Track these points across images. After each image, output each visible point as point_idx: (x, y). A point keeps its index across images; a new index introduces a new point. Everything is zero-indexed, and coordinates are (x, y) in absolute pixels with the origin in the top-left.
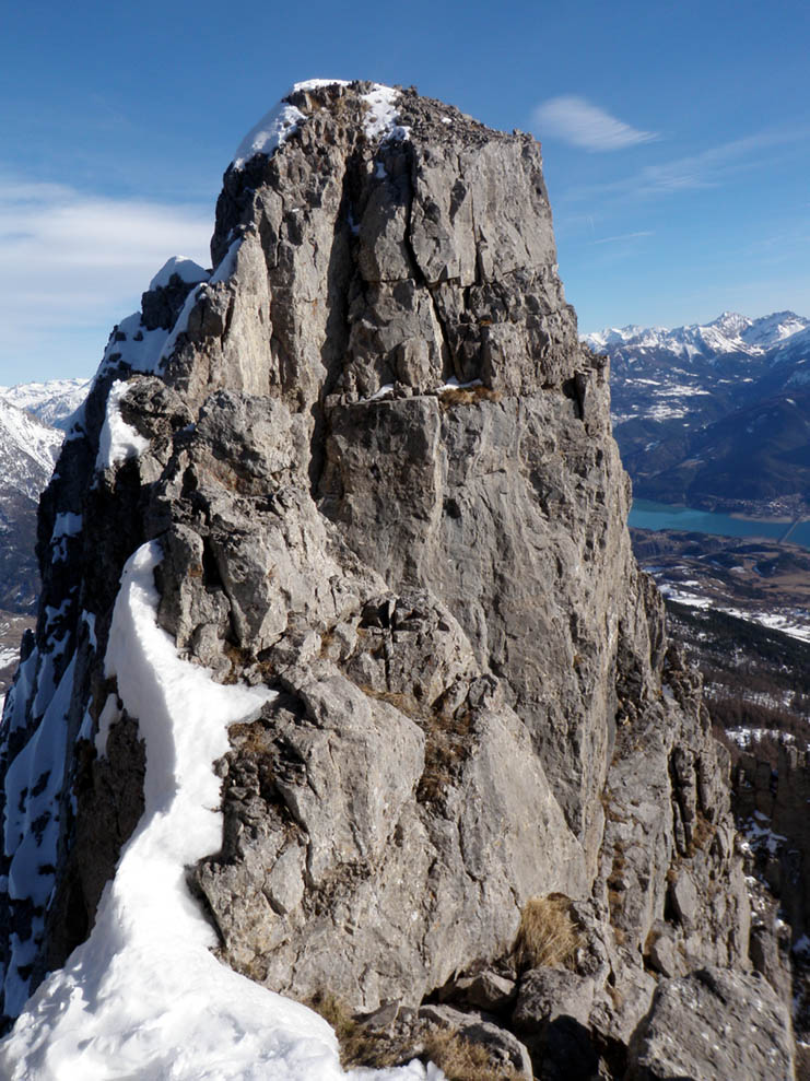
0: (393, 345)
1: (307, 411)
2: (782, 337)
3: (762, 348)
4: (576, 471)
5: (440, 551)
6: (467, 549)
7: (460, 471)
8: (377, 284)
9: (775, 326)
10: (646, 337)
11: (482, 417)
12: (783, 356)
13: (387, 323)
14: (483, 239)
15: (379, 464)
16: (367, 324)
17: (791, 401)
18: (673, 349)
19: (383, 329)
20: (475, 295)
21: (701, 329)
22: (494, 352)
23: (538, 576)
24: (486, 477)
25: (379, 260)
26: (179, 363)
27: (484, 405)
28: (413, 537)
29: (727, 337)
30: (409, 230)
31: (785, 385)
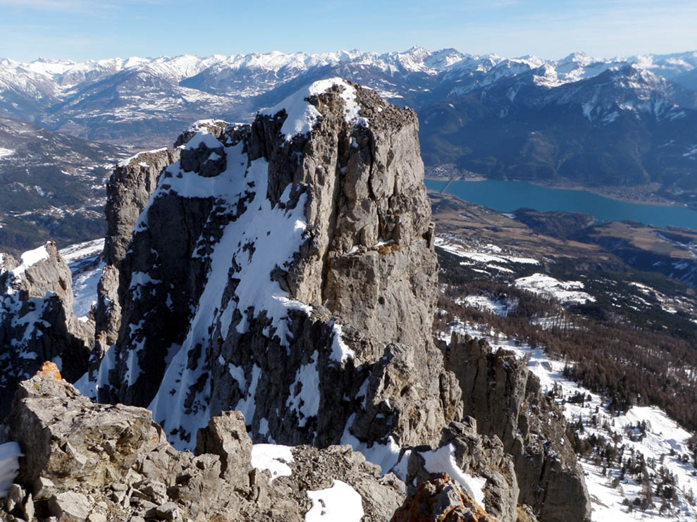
0: (360, 228)
1: (321, 260)
2: (448, 65)
3: (436, 70)
4: (427, 274)
5: (377, 320)
6: (386, 318)
7: (385, 284)
8: (354, 201)
9: (444, 57)
10: (365, 58)
11: (395, 259)
12: (448, 76)
13: (358, 220)
14: (397, 174)
15: (353, 284)
16: (349, 220)
17: (451, 105)
18: (382, 67)
19: (357, 222)
20: (393, 201)
21: (400, 56)
22: (401, 228)
23: (414, 327)
24: (394, 284)
25: (357, 191)
26: (298, 269)
27: (396, 252)
28: (367, 316)
29: (415, 62)
30: (370, 178)
31: (449, 95)
